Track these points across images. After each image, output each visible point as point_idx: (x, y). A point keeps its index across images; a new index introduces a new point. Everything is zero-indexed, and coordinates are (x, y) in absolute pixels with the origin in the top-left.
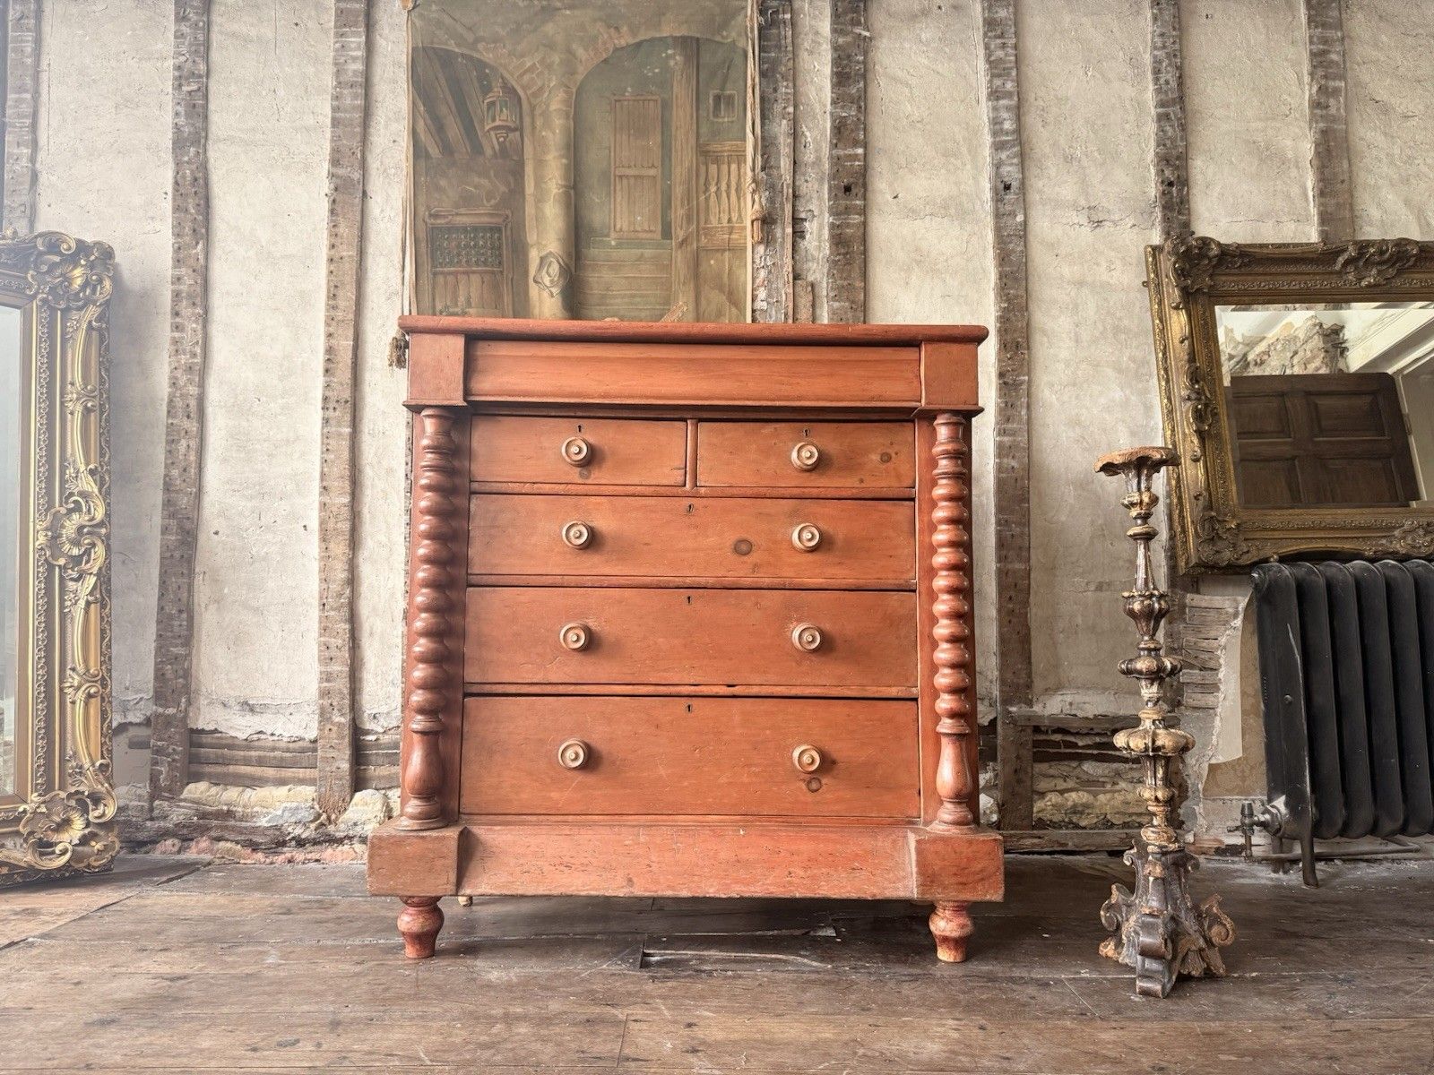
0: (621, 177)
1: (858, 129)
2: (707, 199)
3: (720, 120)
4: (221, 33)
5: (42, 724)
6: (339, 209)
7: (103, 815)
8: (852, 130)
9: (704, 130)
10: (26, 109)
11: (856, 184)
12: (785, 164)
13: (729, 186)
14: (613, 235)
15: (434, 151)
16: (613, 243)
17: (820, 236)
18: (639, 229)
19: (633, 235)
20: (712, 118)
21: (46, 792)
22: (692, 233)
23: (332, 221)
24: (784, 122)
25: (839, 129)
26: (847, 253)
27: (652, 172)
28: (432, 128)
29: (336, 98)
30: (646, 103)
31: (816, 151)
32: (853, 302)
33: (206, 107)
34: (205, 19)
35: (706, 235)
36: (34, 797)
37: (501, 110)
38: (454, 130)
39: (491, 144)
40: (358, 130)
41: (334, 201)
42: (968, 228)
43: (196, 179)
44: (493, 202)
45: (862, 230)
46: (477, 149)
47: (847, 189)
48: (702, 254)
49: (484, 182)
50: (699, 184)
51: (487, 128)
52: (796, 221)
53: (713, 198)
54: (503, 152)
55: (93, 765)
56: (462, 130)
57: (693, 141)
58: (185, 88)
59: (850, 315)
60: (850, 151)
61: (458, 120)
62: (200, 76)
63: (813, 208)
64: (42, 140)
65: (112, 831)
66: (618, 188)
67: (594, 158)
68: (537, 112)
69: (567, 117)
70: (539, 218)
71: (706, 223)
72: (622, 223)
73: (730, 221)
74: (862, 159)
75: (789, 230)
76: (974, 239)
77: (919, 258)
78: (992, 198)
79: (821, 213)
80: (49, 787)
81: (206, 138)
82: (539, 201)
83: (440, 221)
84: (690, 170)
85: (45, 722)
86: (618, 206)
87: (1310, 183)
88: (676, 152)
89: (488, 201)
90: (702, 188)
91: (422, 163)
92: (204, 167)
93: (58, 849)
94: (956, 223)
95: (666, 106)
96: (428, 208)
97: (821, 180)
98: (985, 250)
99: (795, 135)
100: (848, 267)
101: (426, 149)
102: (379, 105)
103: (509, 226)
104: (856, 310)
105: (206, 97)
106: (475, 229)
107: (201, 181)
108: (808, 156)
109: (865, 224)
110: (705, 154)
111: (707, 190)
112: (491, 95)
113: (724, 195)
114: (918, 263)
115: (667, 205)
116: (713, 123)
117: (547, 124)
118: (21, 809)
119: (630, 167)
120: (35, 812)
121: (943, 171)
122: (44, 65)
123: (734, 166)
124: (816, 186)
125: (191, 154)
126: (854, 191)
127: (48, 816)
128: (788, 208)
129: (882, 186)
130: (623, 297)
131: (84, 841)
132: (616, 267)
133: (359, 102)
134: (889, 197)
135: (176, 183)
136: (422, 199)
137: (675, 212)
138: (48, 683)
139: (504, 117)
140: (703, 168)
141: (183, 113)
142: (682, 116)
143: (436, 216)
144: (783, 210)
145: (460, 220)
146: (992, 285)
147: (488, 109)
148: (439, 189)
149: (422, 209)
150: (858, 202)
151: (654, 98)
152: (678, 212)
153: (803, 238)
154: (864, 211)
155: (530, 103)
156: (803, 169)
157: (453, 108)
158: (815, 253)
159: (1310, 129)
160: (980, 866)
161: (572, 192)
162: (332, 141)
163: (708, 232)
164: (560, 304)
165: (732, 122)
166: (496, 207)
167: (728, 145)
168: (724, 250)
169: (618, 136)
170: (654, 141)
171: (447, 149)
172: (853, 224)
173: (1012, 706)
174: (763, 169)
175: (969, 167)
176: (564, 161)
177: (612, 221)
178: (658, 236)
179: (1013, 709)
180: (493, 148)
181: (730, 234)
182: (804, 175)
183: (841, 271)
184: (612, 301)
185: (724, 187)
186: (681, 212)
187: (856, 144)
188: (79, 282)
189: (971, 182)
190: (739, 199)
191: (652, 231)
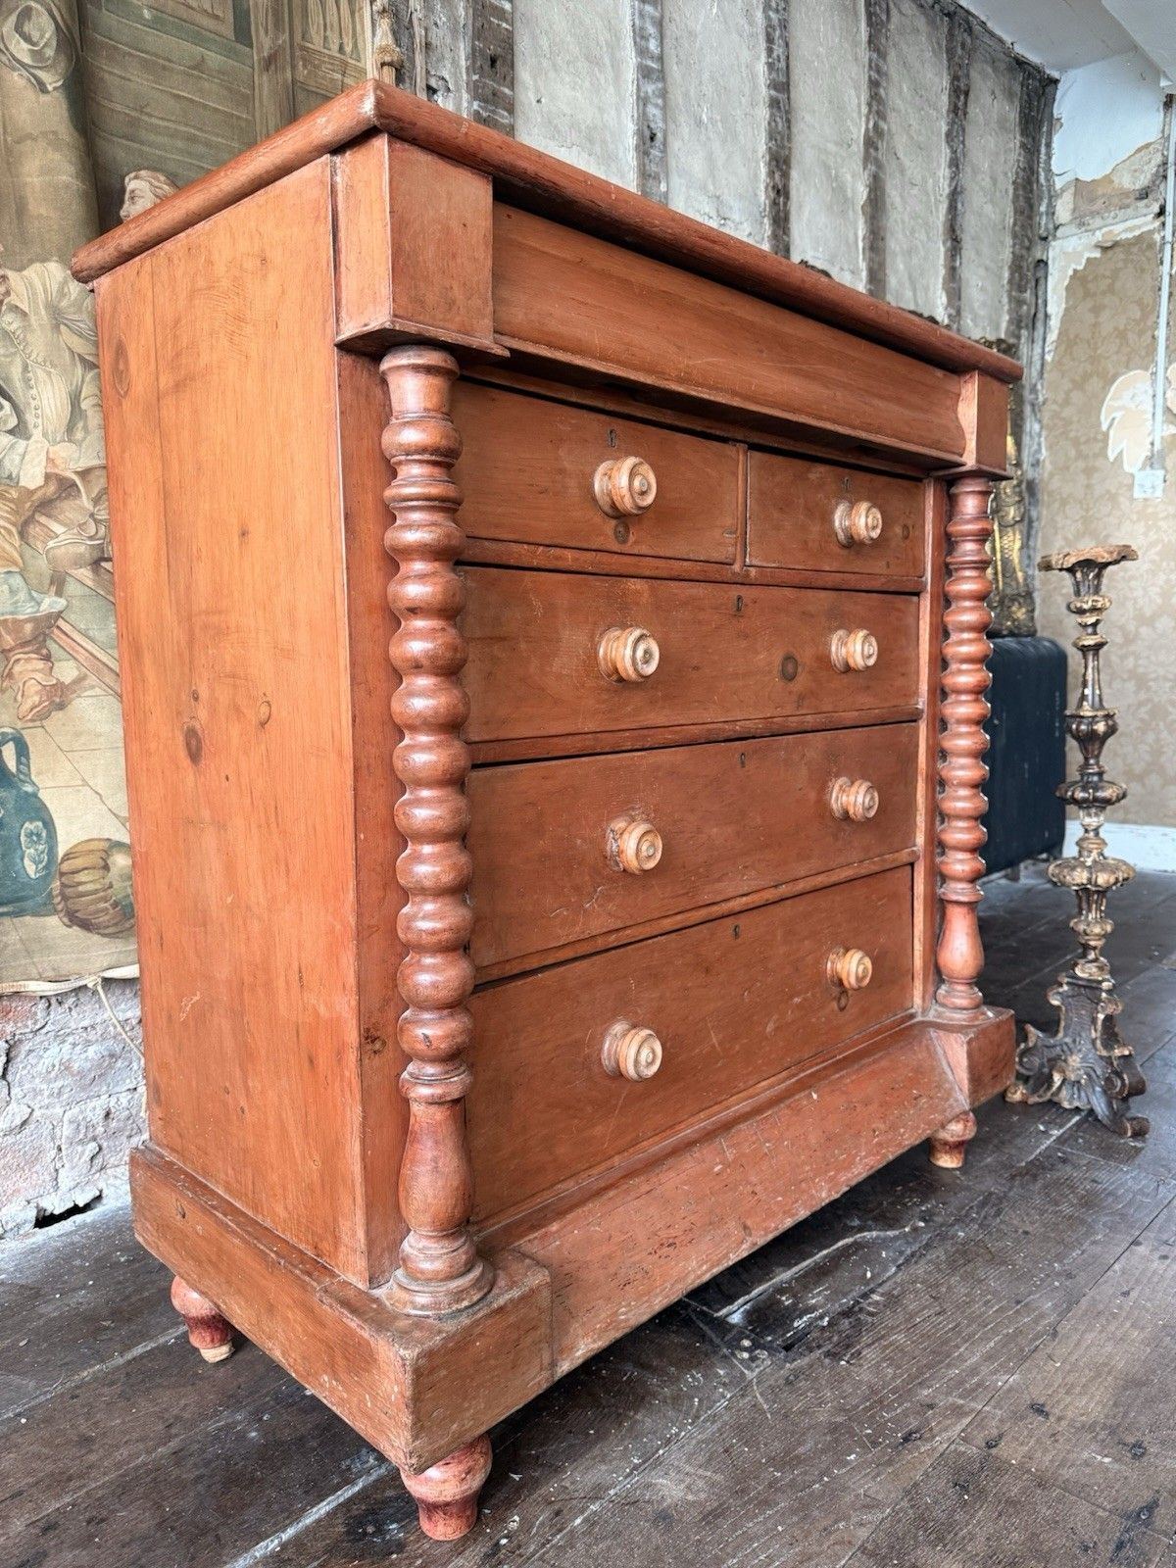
11: (503, 58)
16: (146, 14)
19: (182, 11)
22: (283, 47)
35: (304, 60)
47: (493, 63)
48: (301, 96)
52: (427, 89)
63: (446, 73)
71: (304, 37)
73: (341, 49)
74: (510, 20)
78: (637, 147)
79: (456, 85)
87: (861, 234)
97: (456, 34)
121: (586, 82)
124: (448, 40)
126: (500, 68)
128: (419, 60)
129: (526, 75)
130: (174, 135)
132: (156, 67)
134: (533, 99)
144: (415, 62)
150: (505, 90)
154: (513, 109)
159: (864, 169)
163: (309, 57)
164: (65, 114)
175: (611, 88)
178: (228, 30)
184: (152, 137)
189: (613, 113)
190: (353, 13)
191: (217, 17)
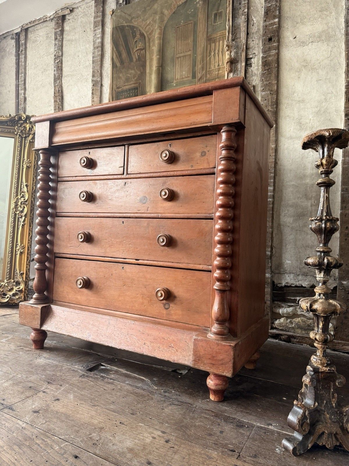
0: (178, 58)
1: (276, 10)
2: (210, 59)
3: (216, 24)
4: (66, 40)
5: (10, 260)
6: (94, 92)
7: (20, 288)
8: (273, 12)
9: (210, 30)
10: (23, 79)
11: (274, 36)
12: (243, 35)
13: (219, 51)
14: (175, 81)
15: (118, 64)
16: (174, 85)
17: (258, 64)
18: (184, 77)
19: (182, 80)
20: (213, 24)
21: (9, 279)
22: (204, 74)
23: (92, 96)
24: (243, 16)
25: (268, 13)
26: (269, 69)
27: (189, 53)
28: (118, 56)
29: (93, 53)
30: (188, 25)
31: (258, 26)
32: (271, 91)
33: (62, 67)
34: (61, 37)
35: (209, 74)
36: (6, 281)
37: (139, 43)
38: (124, 55)
39: (135, 57)
40: (99, 63)
41: (93, 89)
42: (331, 44)
43: (59, 91)
44: (135, 78)
45: (276, 57)
46: (131, 60)
47: (270, 39)
49: (133, 71)
50: (207, 52)
51: (135, 51)
52: (248, 60)
53: (212, 58)
54: (139, 59)
55: (20, 273)
56: (127, 54)
57: (205, 36)
58: (56, 62)
59: (270, 97)
60: (272, 21)
61: (126, 51)
62: (60, 57)
63: (254, 52)
64: (27, 88)
65: (22, 293)
66: (177, 62)
67: (169, 53)
68: (151, 41)
69: (160, 39)
70: (150, 81)
71: (209, 69)
72: (178, 76)
73: (218, 65)
74: (277, 24)
75: (244, 64)
76: (335, 50)
77: (305, 64)
79: (259, 53)
80: (10, 278)
81: (62, 77)
82: (151, 74)
83: (120, 89)
84: (204, 48)
85: (10, 259)
86: (177, 69)
88: (199, 42)
89: (134, 79)
90: (208, 54)
91: (115, 69)
92: (61, 87)
93: (6, 297)
94: (325, 43)
95: (195, 24)
96: (116, 85)
97: (259, 39)
98: (340, 53)
99: (248, 21)
100: (269, 75)
101: (116, 64)
102: (106, 52)
103: (141, 86)
104: (273, 94)
105: (62, 63)
106: (129, 90)
107: (60, 91)
108: (254, 29)
109: (278, 54)
110: (210, 40)
111: (210, 54)
112: (136, 38)
113: (217, 55)
114: (305, 67)
115: (194, 65)
116: (213, 26)
117: (154, 45)
118: (2, 284)
119: (181, 53)
120: (4, 285)
121: (320, 19)
122: (27, 65)
123: (221, 42)
124: (257, 42)
125: (58, 83)
126: (273, 40)
127: (7, 287)
128: (244, 54)
129: (287, 35)
131: (14, 295)
133: (100, 53)
134: (291, 39)
135: (55, 93)
136: (114, 82)
137: (198, 67)
138: (12, 248)
139: (140, 45)
140: (209, 46)
141: (56, 70)
142: (201, 27)
143: (118, 88)
144: (241, 56)
145: (125, 88)
146: (344, 70)
147: (135, 44)
148: (120, 78)
149: (114, 86)
150: (275, 44)
151: (192, 22)
152: (199, 66)
153: (251, 66)
154: (278, 48)
155: (148, 38)
156: (252, 36)
157: (124, 47)
158: (256, 72)
160: (221, 357)
161: (161, 68)
162: (93, 69)
163: (210, 72)
165: (221, 23)
166: (136, 80)
167: (219, 34)
168: (216, 78)
169: (178, 41)
170: (190, 41)
171: (122, 62)
172: (272, 55)
173: (344, 281)
174: (233, 40)
175: (333, 13)
176: (158, 57)
177: (174, 76)
178: (190, 78)
179: (345, 283)
180: (136, 58)
181: (219, 71)
182: (252, 38)
183: (266, 78)
185: (217, 51)
186: (200, 66)
187: (275, 17)
188: (28, 128)
189: (335, 21)
190: (223, 55)
191: (188, 77)
